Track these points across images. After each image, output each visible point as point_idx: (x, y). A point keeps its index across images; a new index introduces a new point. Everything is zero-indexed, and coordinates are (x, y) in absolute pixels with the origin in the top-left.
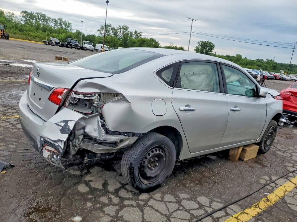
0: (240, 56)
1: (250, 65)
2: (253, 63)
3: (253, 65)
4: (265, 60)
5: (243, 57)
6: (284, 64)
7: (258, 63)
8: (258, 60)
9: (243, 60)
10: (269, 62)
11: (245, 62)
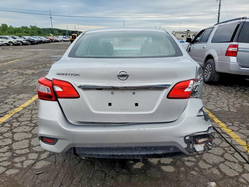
0: (6, 26)
1: (18, 32)
2: (20, 31)
3: (21, 33)
4: (29, 27)
5: (9, 26)
6: (45, 29)
7: (24, 30)
8: (23, 28)
9: (9, 28)
10: (34, 28)
11: (12, 30)
